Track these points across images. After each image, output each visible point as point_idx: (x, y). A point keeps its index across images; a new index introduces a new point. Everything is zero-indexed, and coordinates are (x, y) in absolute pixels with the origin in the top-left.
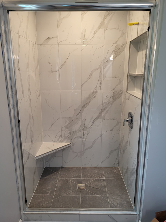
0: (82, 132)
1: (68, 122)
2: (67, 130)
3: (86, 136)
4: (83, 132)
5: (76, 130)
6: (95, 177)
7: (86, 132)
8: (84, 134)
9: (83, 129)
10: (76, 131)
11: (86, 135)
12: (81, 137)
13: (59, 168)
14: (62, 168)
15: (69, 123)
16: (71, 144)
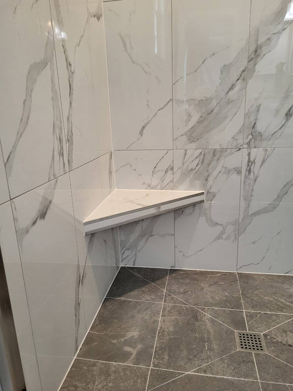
0: (245, 152)
1: (195, 118)
2: (193, 145)
3: (256, 168)
4: (249, 154)
5: (225, 147)
7: (257, 153)
8: (252, 159)
9: (248, 144)
10: (223, 150)
11: (258, 162)
12: (239, 172)
13: (165, 271)
14: (173, 271)
15: (200, 122)
16: (203, 193)
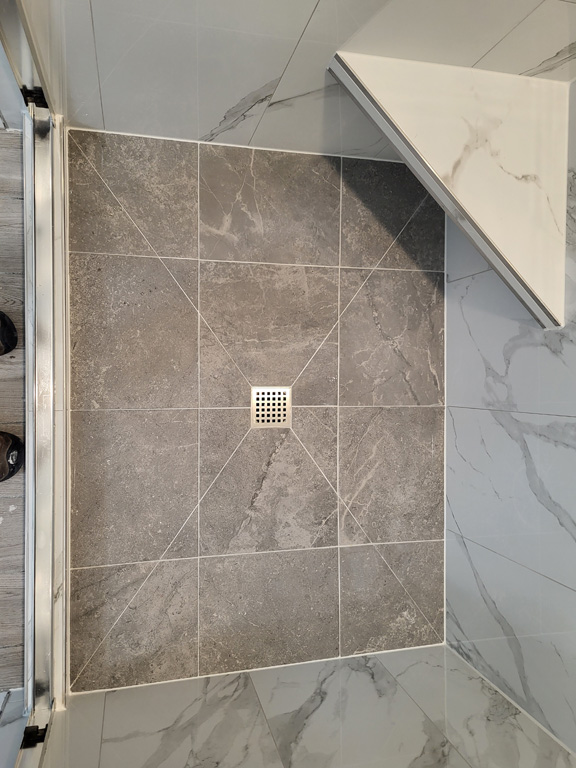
6: (353, 491)
